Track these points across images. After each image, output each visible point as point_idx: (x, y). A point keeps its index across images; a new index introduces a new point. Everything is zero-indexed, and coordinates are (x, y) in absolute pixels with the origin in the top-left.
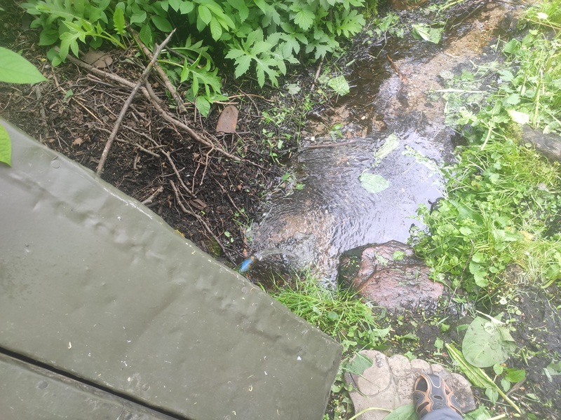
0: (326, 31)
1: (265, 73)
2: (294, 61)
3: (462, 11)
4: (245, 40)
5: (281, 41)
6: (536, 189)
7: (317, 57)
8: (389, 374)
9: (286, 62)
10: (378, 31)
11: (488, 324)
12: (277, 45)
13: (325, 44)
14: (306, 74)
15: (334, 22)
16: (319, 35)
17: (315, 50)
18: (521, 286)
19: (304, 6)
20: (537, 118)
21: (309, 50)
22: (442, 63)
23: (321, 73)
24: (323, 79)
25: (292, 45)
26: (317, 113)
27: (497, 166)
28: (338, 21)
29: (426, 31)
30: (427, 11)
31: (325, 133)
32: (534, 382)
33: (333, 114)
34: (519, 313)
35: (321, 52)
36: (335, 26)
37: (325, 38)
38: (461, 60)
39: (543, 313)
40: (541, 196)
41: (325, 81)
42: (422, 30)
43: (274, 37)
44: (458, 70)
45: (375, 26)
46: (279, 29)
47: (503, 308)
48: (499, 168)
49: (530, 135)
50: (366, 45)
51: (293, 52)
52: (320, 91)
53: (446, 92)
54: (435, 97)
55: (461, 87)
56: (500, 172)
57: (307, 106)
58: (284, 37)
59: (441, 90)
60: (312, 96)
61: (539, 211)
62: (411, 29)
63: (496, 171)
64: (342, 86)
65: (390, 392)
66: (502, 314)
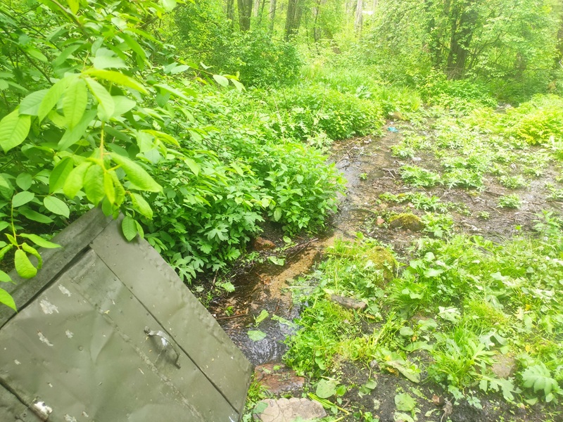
0: (218, 258)
1: (184, 276)
2: (200, 270)
3: (294, 250)
4: (172, 258)
5: (192, 260)
6: (343, 323)
7: (214, 270)
8: (278, 409)
9: (196, 271)
10: (248, 261)
11: (328, 382)
12: (190, 262)
13: (218, 263)
14: (207, 281)
15: (222, 253)
16: (214, 259)
17: (212, 267)
18: (341, 362)
19: (205, 242)
20: (337, 291)
21: (209, 266)
22: (288, 274)
23: (216, 281)
24: (218, 284)
25: (199, 262)
26: (215, 302)
27: (322, 313)
28: (225, 253)
29: (276, 260)
30: (275, 251)
31: (222, 311)
32: (354, 401)
33: (226, 302)
34: (342, 373)
35: (216, 268)
36: (223, 256)
37: (218, 261)
38: (297, 273)
39: (354, 372)
40: (346, 327)
41: (219, 285)
42: (273, 259)
43: (188, 259)
44: (296, 278)
45: (246, 258)
46: (191, 254)
47: (335, 373)
48: (323, 314)
49: (335, 297)
50: (242, 267)
51: (200, 266)
52: (217, 290)
53: (291, 288)
54: (286, 291)
55: (299, 285)
56: (324, 316)
57: (210, 297)
58: (194, 258)
59: (288, 287)
60: (211, 293)
61: (348, 335)
62: (267, 259)
63: (322, 316)
64: (230, 287)
65: (280, 417)
66: (334, 376)
